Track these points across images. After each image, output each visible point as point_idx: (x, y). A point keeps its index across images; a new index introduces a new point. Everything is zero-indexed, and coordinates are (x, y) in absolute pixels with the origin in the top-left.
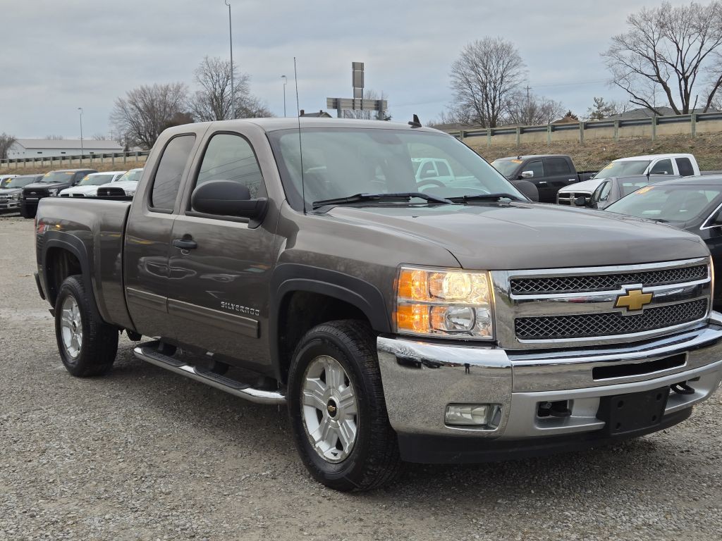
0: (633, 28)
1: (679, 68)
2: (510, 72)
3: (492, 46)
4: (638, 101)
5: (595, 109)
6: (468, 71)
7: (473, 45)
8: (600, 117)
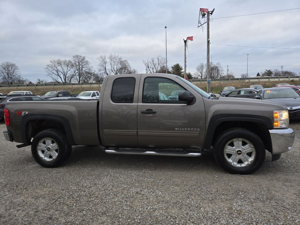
0: (51, 63)
1: (63, 73)
2: (16, 71)
3: (9, 64)
4: (54, 80)
5: (38, 81)
6: (2, 70)
7: (4, 63)
8: (40, 83)
